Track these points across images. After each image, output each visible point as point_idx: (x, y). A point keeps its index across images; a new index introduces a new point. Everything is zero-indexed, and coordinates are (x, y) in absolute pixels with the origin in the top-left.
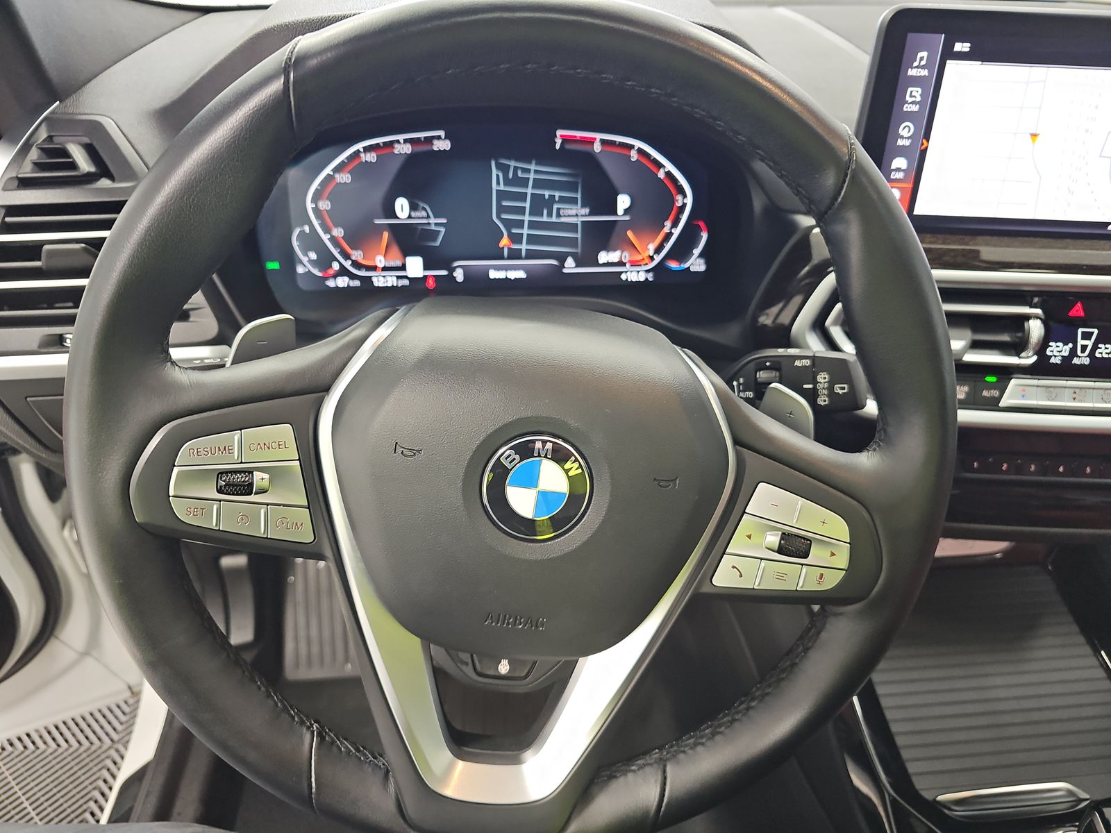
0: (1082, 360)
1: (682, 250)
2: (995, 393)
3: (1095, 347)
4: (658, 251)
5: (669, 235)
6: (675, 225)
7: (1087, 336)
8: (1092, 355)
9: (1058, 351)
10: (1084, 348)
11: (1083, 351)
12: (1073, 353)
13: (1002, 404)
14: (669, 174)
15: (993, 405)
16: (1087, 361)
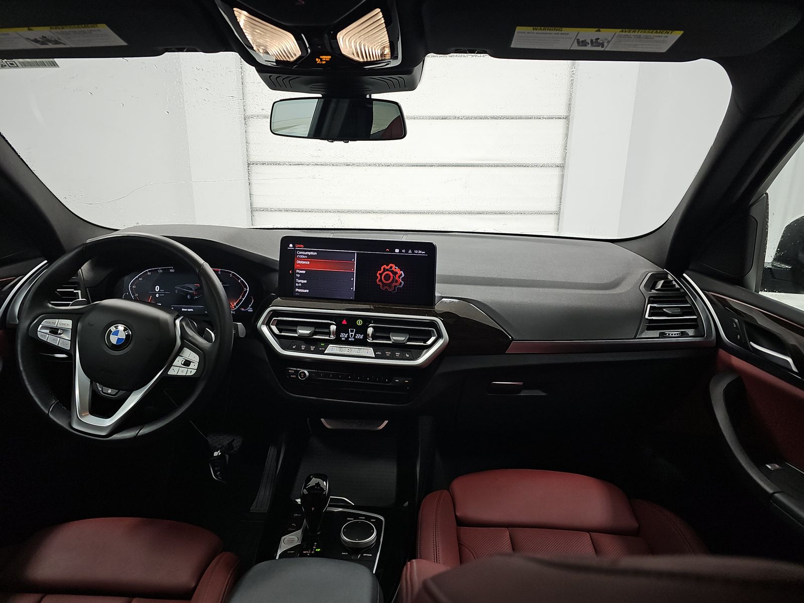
0: (351, 339)
1: (245, 305)
2: (323, 349)
3: (355, 335)
4: (237, 305)
5: (241, 300)
6: (243, 297)
7: (352, 331)
8: (354, 337)
9: (343, 336)
10: (352, 335)
11: (352, 336)
12: (348, 337)
13: (325, 352)
14: (242, 281)
15: (322, 353)
16: (353, 339)
